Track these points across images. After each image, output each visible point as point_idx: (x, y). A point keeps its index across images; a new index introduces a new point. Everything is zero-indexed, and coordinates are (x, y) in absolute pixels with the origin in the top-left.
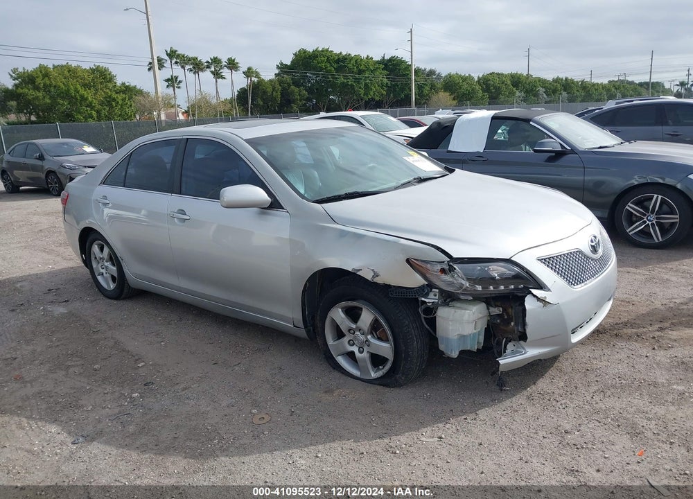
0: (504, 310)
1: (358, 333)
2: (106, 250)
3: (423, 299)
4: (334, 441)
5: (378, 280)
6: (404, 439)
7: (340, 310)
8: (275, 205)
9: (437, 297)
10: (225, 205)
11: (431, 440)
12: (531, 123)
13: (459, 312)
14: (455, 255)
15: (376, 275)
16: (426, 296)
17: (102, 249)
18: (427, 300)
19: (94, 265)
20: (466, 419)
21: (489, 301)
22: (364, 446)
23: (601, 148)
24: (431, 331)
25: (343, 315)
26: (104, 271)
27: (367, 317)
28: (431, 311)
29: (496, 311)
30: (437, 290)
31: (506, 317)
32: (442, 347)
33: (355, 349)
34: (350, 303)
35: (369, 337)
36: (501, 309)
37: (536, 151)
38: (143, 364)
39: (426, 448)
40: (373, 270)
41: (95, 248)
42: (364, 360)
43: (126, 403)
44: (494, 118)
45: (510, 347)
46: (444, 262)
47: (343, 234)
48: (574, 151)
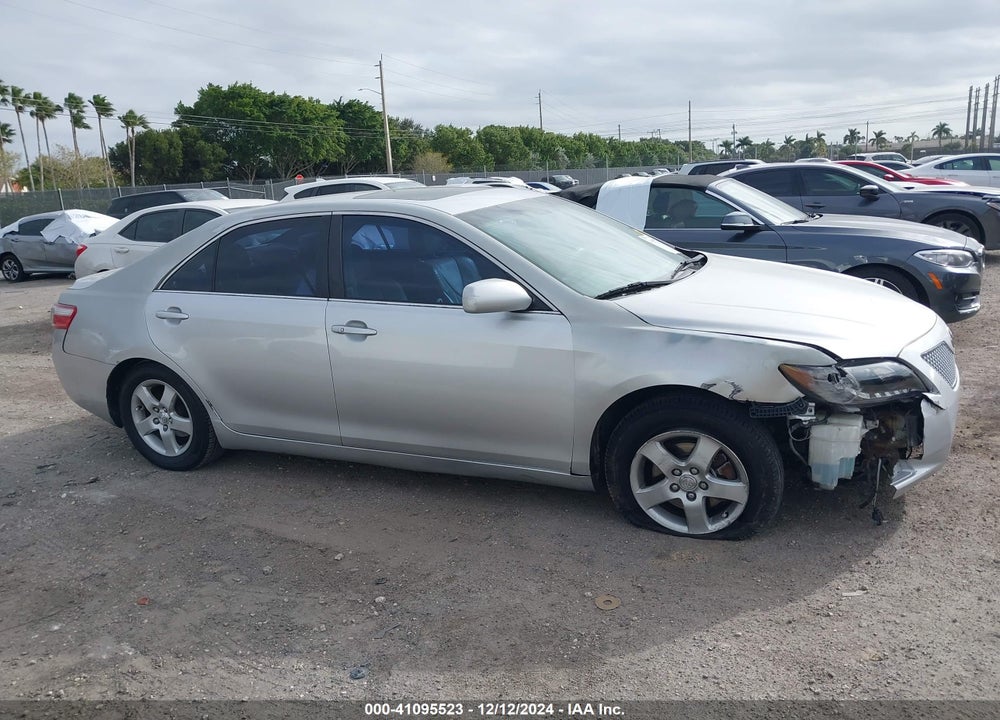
0: (882, 423)
1: (686, 473)
2: (169, 394)
3: (798, 417)
4: (736, 614)
5: (739, 397)
6: (820, 598)
7: (658, 444)
8: (537, 305)
9: (813, 413)
10: (473, 309)
11: (854, 594)
12: (707, 191)
13: (844, 429)
14: (844, 356)
15: (737, 390)
16: (802, 412)
17: (157, 392)
18: (803, 418)
19: (137, 420)
20: (869, 563)
21: (868, 412)
22: (781, 614)
23: (796, 222)
24: (802, 458)
25: (662, 450)
26: (159, 427)
27: (706, 450)
28: (803, 432)
29: (872, 425)
30: (814, 404)
31: (884, 432)
32: (816, 478)
33: (681, 495)
34: (678, 433)
35: (708, 477)
36: (878, 422)
37: (724, 228)
38: (340, 555)
39: (859, 604)
40: (732, 384)
41: (143, 393)
42: (695, 509)
43: (376, 613)
44: (654, 186)
45: (896, 469)
46: (830, 366)
47: (675, 339)
48: (768, 226)
